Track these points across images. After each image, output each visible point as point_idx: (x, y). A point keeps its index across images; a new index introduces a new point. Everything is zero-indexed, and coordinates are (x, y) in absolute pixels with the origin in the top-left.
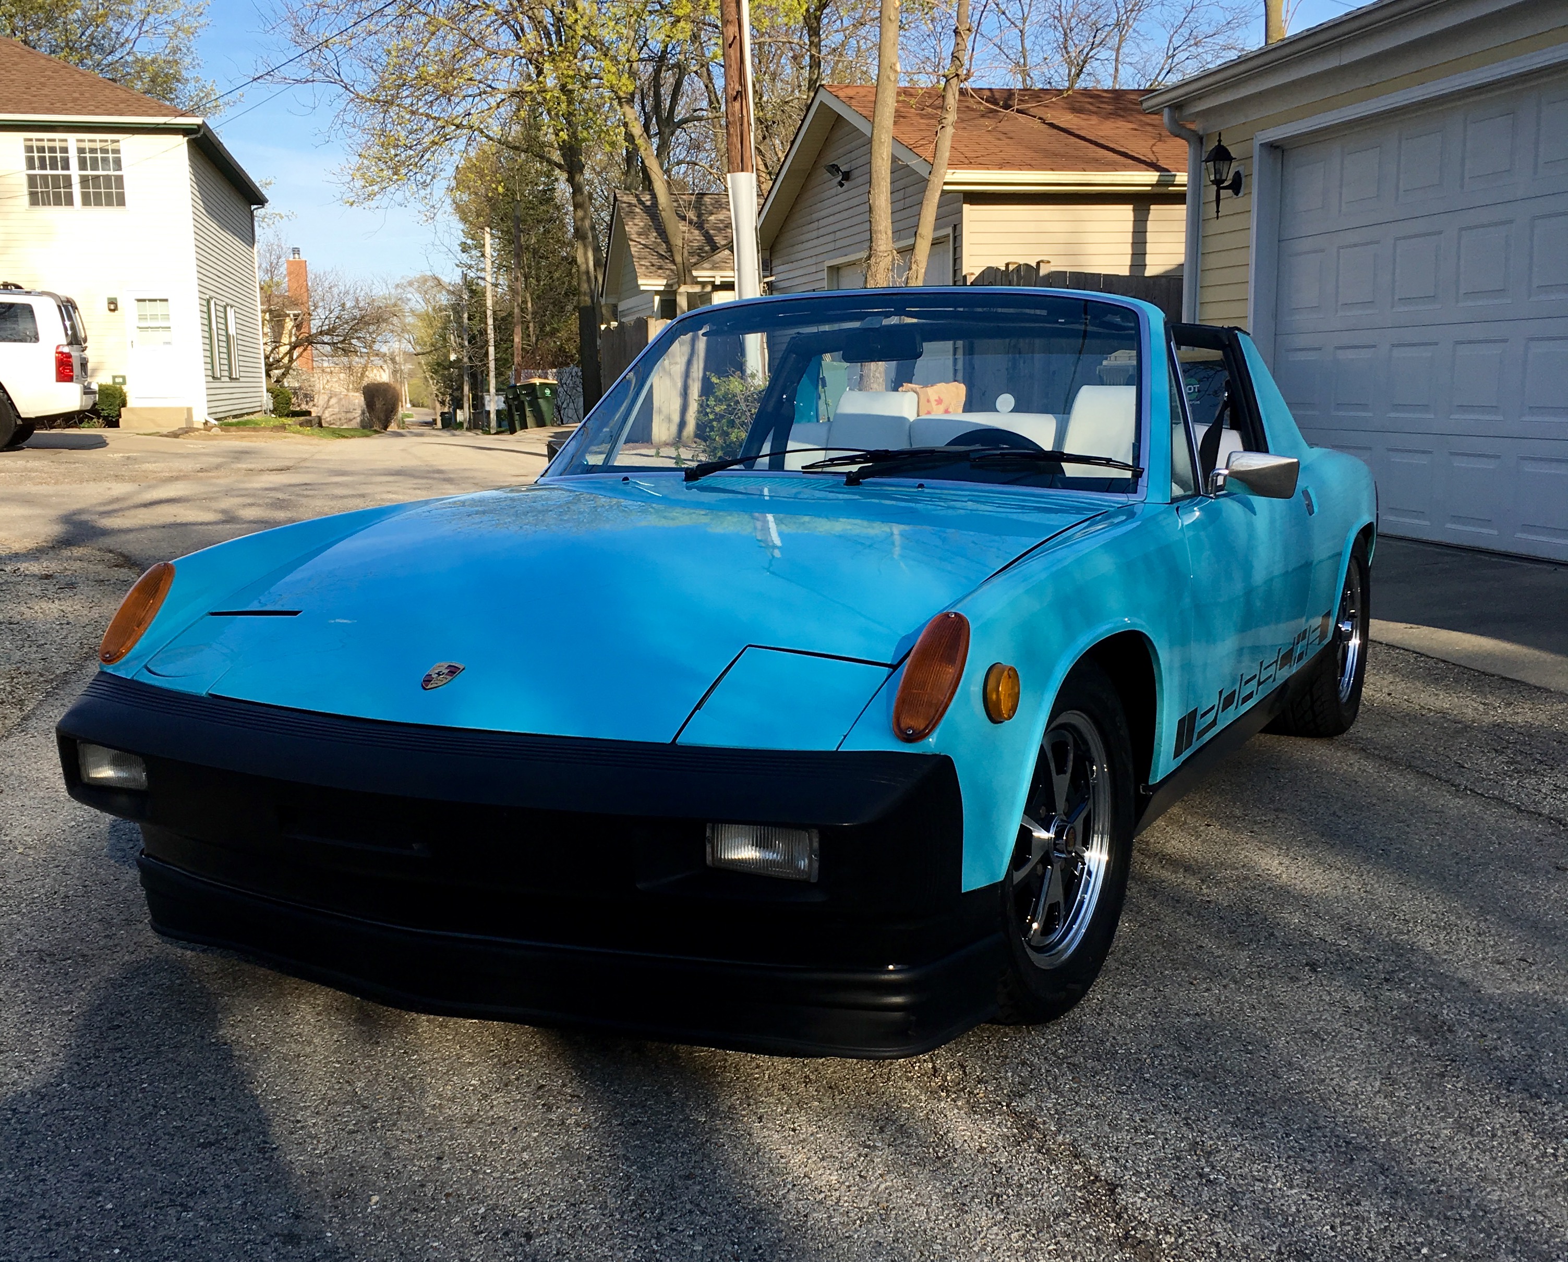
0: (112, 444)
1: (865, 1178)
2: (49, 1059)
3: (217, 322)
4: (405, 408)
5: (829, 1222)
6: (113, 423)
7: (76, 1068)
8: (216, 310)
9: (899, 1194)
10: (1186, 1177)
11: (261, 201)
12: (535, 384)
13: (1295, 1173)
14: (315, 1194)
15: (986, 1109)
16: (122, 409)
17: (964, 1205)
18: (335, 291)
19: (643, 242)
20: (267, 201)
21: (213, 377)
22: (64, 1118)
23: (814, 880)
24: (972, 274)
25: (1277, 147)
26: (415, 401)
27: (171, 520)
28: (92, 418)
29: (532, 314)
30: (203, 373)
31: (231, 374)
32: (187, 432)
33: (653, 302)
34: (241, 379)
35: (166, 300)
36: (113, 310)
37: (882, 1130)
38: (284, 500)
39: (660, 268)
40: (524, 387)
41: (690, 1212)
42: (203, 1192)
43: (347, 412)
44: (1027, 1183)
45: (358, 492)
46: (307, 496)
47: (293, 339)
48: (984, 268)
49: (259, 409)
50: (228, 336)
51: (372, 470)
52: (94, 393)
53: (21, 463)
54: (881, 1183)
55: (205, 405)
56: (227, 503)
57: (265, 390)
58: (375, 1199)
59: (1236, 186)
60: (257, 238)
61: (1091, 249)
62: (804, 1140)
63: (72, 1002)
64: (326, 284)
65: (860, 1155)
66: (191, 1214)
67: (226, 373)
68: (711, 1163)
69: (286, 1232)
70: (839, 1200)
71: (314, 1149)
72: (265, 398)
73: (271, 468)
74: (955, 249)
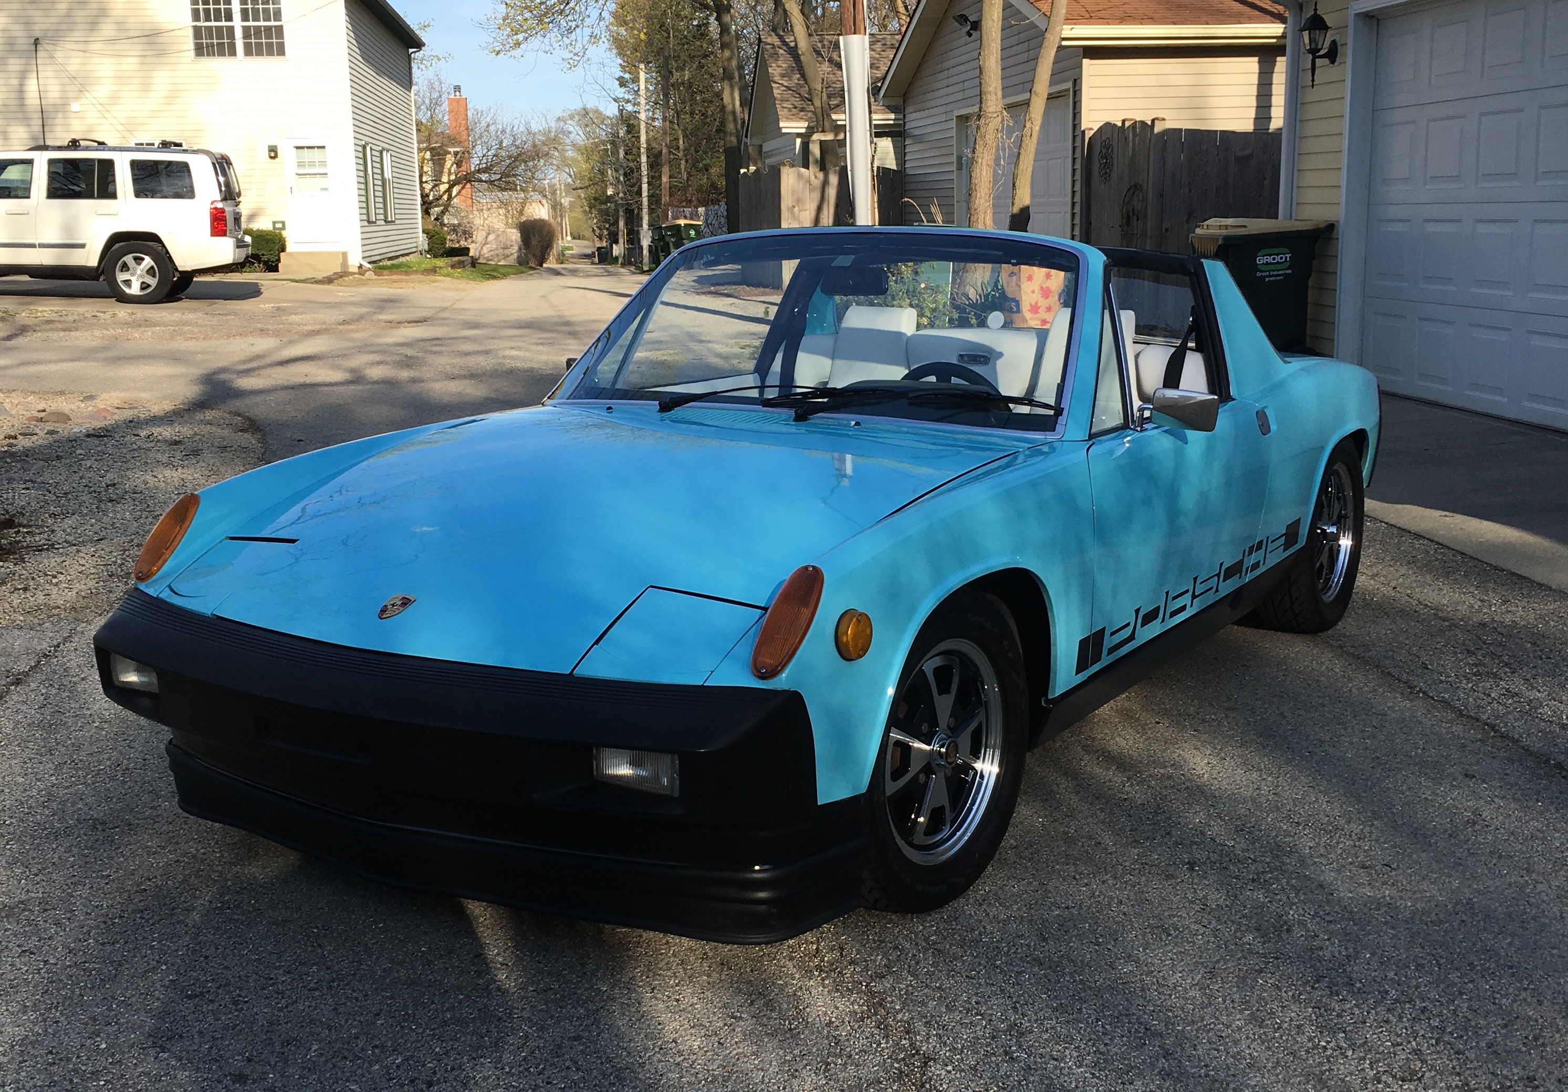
0: (266, 293)
1: (722, 1045)
2: (82, 918)
3: (373, 167)
4: (565, 241)
5: (679, 1081)
6: (272, 267)
7: (102, 926)
8: (372, 155)
9: (746, 1060)
10: (994, 1054)
11: (418, 44)
12: (680, 225)
13: (1089, 1055)
14: (268, 1042)
15: (848, 988)
16: (282, 254)
17: (797, 1071)
18: (492, 128)
19: (786, 84)
20: (424, 45)
21: (369, 222)
22: (84, 970)
23: (676, 794)
24: (1091, 129)
25: (1372, 17)
26: (576, 234)
27: (302, 380)
28: (254, 263)
29: (684, 151)
30: (358, 217)
31: (386, 217)
32: (341, 277)
33: (795, 144)
34: (397, 222)
35: (324, 147)
36: (273, 158)
37: (752, 1003)
38: (411, 357)
39: (802, 110)
40: (669, 228)
41: (568, 1068)
42: (181, 1036)
43: (504, 248)
44: (857, 1054)
45: (483, 348)
46: (435, 353)
47: (453, 177)
48: (1102, 124)
49: (414, 250)
50: (383, 180)
51: (504, 321)
52: (247, 246)
53: (176, 316)
54: (734, 1049)
55: (359, 249)
56: (356, 362)
57: (420, 230)
58: (315, 1047)
59: (1332, 55)
60: (415, 80)
61: (1214, 102)
62: (684, 1010)
63: (111, 867)
64: (484, 124)
65: (725, 1024)
66: (166, 1055)
67: (382, 217)
68: (598, 1027)
69: (237, 1073)
70: (694, 1062)
71: (278, 1003)
72: (421, 239)
73: (409, 319)
74: (1075, 103)
